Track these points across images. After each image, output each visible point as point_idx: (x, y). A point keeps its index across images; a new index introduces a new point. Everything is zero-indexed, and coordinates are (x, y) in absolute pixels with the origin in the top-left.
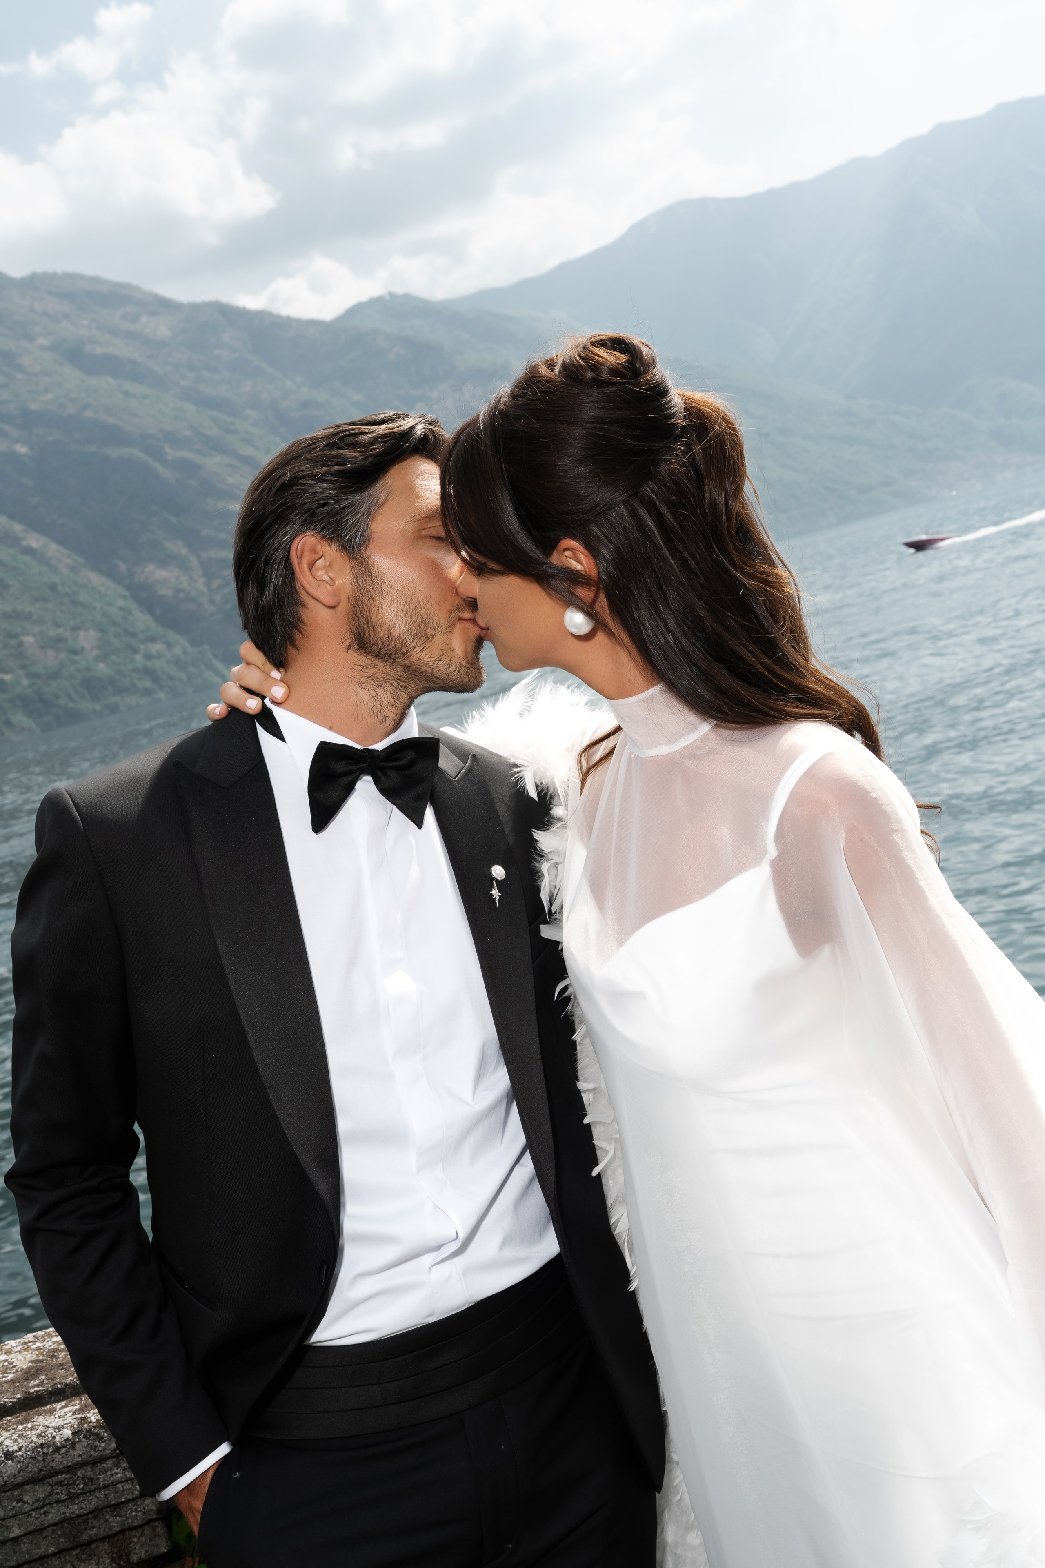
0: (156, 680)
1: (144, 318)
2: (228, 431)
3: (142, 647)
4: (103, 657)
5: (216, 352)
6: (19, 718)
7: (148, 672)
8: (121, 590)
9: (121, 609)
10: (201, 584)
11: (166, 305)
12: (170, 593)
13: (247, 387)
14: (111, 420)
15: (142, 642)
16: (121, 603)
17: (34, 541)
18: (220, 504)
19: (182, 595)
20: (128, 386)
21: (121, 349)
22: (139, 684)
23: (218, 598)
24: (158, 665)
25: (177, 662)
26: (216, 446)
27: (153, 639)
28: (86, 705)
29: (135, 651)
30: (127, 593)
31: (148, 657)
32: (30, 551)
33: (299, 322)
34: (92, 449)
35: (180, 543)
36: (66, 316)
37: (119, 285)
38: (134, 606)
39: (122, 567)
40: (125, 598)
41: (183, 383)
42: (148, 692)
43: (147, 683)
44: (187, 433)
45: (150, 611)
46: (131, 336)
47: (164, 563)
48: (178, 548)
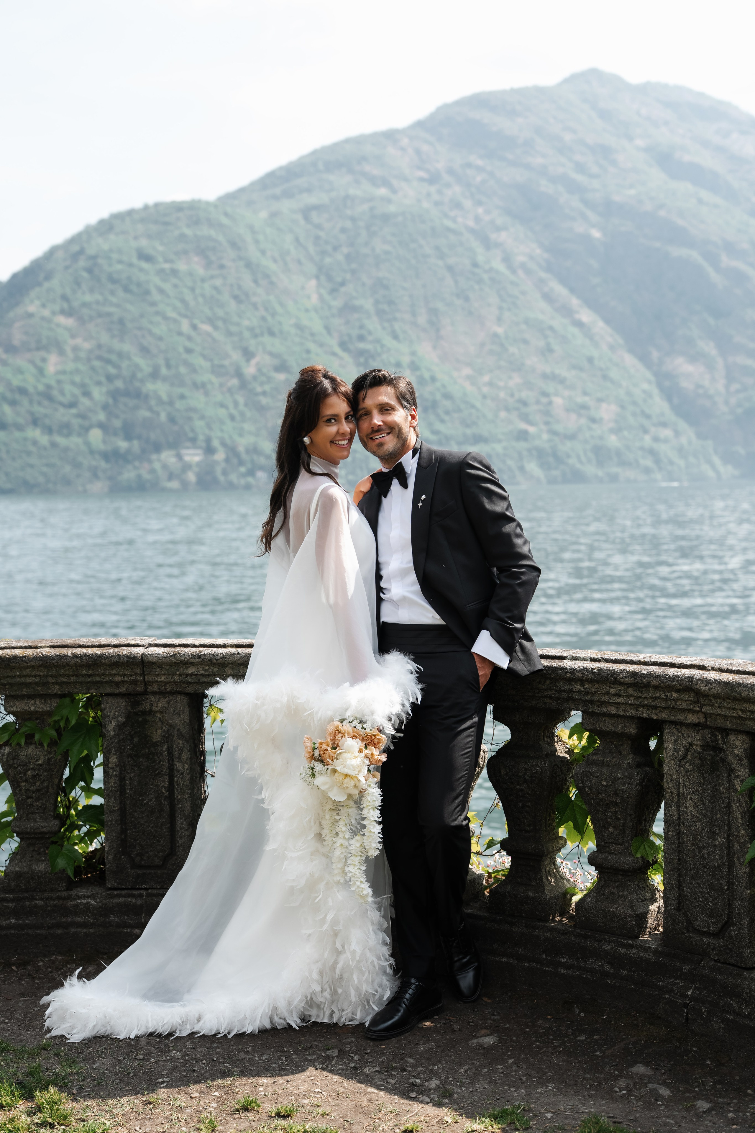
0: (657, 461)
1: (735, 136)
3: (653, 429)
4: (617, 431)
6: (532, 467)
7: (652, 452)
8: (649, 375)
9: (644, 391)
10: (720, 385)
12: (691, 387)
14: (681, 222)
15: (655, 425)
16: (645, 386)
17: (586, 316)
19: (701, 391)
20: (704, 194)
21: (707, 160)
22: (642, 462)
23: (733, 401)
24: (662, 448)
25: (681, 451)
27: (664, 425)
28: (590, 470)
29: (646, 431)
30: (653, 378)
31: (656, 439)
32: (579, 324)
34: (658, 245)
35: (712, 344)
36: (667, 123)
37: (720, 103)
38: (655, 391)
39: (655, 355)
40: (650, 382)
42: (647, 471)
43: (648, 462)
44: (746, 246)
45: (670, 401)
46: (719, 149)
47: (693, 359)
48: (709, 348)
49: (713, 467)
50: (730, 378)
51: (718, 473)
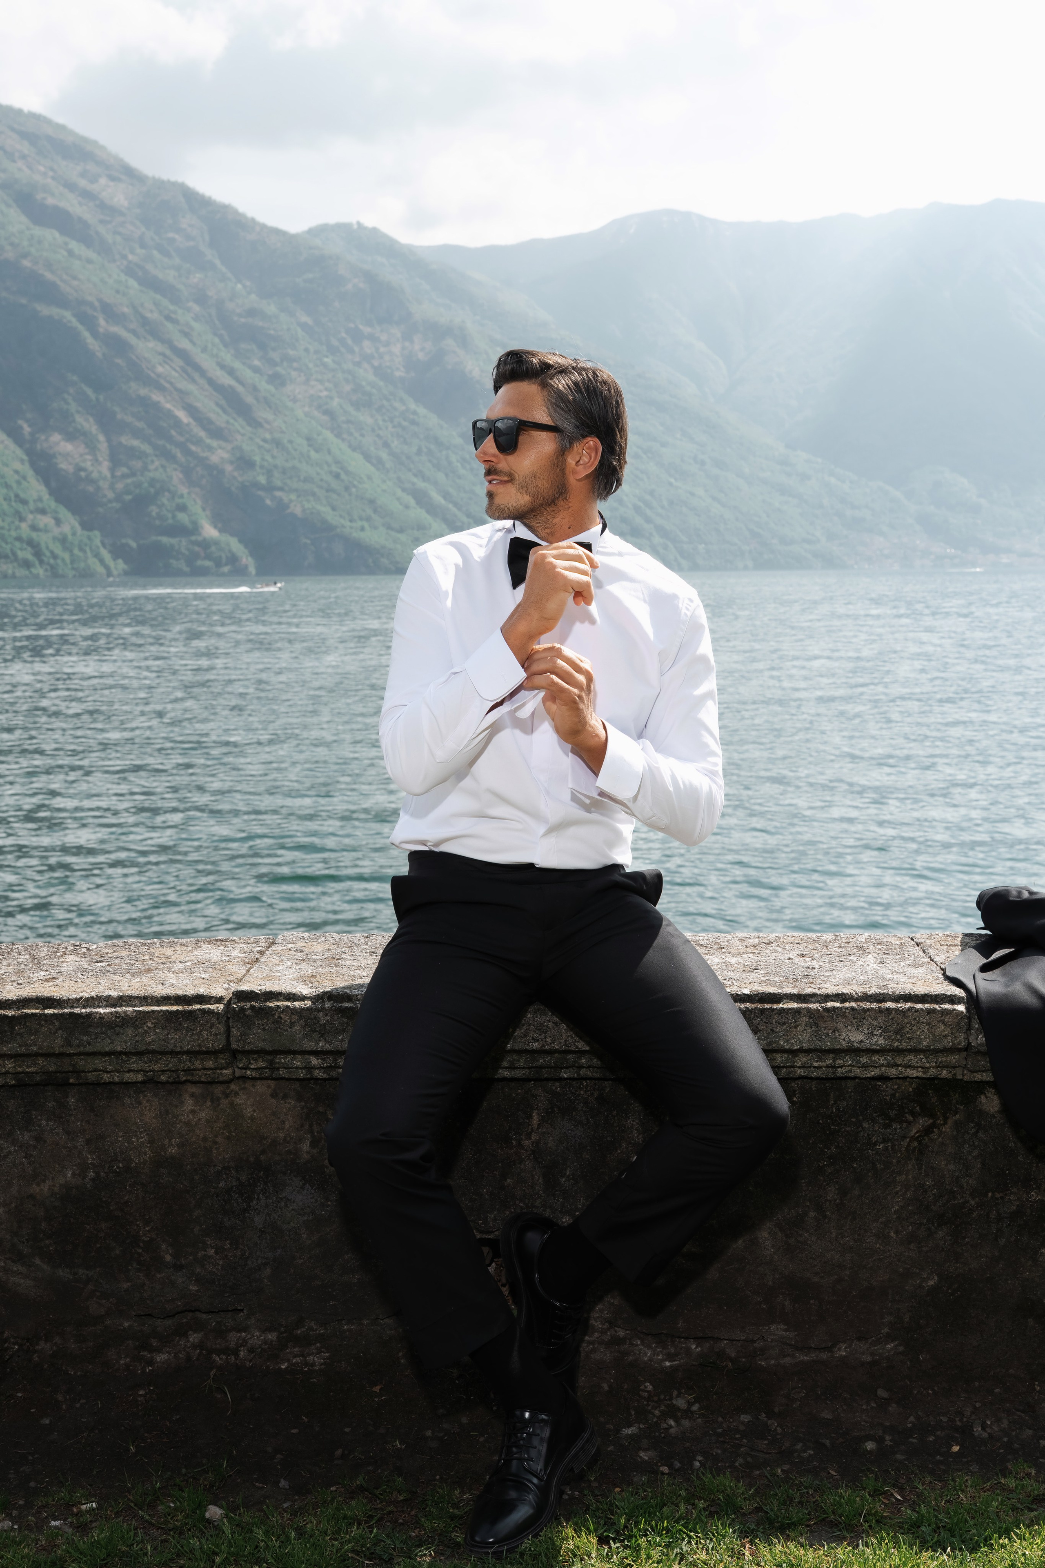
0: (38, 554)
1: (103, 181)
2: (168, 318)
3: (30, 516)
5: (171, 235)
7: (30, 543)
8: (19, 452)
9: (17, 472)
10: (105, 468)
11: (130, 174)
12: (71, 469)
13: (197, 277)
14: (49, 276)
15: (32, 512)
16: (17, 465)
18: (143, 392)
19: (83, 474)
20: (74, 245)
21: (73, 205)
22: (20, 554)
23: (120, 486)
24: (43, 539)
25: (63, 540)
26: (153, 331)
27: (43, 512)
29: (22, 519)
30: (25, 457)
31: (34, 528)
33: (264, 226)
34: (24, 301)
35: (91, 419)
36: (24, 157)
37: (85, 140)
38: (30, 474)
39: (27, 429)
40: (22, 461)
41: (130, 257)
42: (27, 564)
43: (27, 554)
44: (126, 310)
45: (47, 484)
46: (87, 195)
47: (70, 437)
48: (88, 424)
49: (102, 561)
50: (115, 462)
51: (107, 568)
